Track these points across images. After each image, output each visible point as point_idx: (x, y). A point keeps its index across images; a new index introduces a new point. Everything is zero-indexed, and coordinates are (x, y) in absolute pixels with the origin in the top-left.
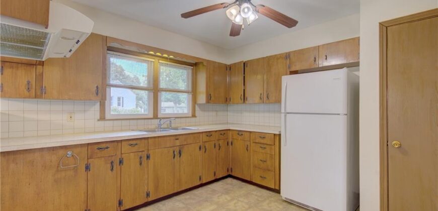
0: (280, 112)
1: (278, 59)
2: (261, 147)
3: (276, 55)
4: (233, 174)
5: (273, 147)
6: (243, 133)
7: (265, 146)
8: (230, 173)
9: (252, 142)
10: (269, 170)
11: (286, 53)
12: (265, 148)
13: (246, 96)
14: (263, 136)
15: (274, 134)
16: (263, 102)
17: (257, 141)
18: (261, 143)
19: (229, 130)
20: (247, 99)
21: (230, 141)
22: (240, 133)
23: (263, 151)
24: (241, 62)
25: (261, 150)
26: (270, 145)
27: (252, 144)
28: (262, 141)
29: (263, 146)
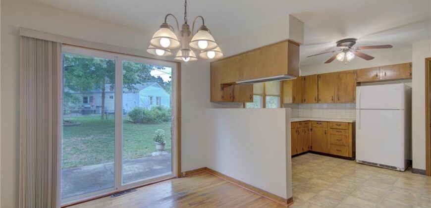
0: (355, 108)
1: (347, 74)
2: (338, 131)
3: (345, 71)
4: (313, 150)
5: (347, 131)
6: (322, 123)
7: (341, 130)
8: (310, 150)
9: (329, 128)
10: (344, 146)
11: (354, 70)
12: (341, 132)
13: (319, 98)
14: (339, 124)
15: (348, 123)
16: (334, 102)
17: (334, 127)
18: (337, 129)
19: (309, 121)
20: (320, 100)
21: (310, 128)
22: (320, 123)
23: (340, 134)
24: (315, 75)
25: (337, 133)
26: (345, 130)
27: (329, 130)
28: (338, 127)
29: (339, 131)
